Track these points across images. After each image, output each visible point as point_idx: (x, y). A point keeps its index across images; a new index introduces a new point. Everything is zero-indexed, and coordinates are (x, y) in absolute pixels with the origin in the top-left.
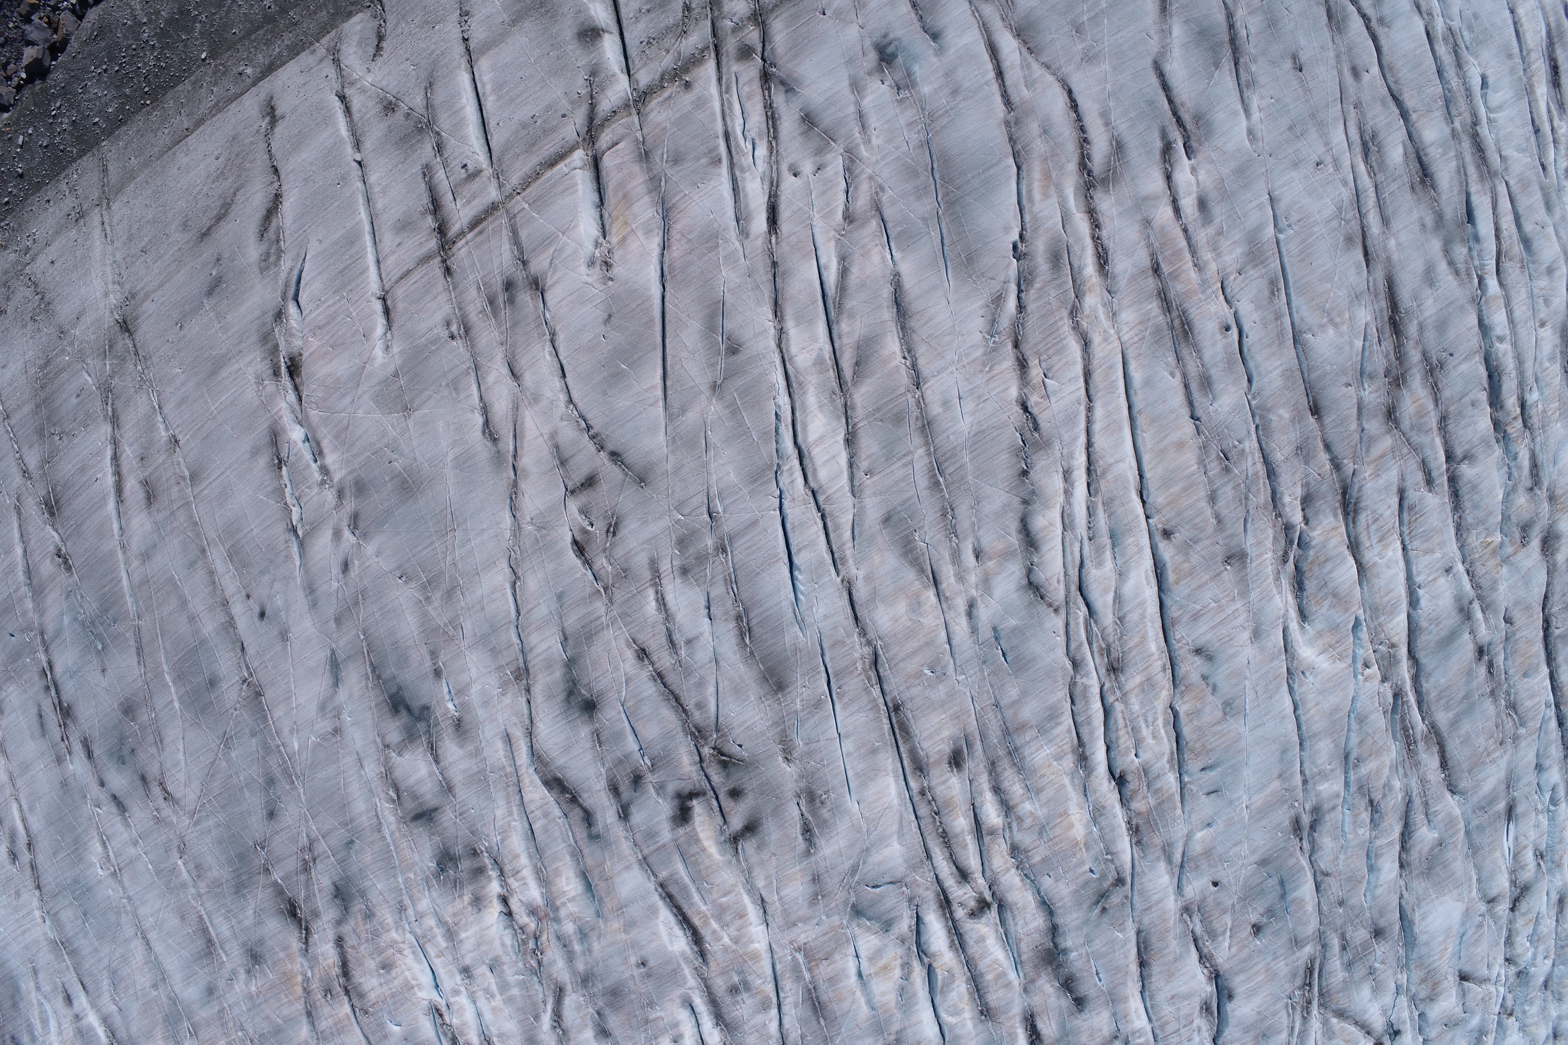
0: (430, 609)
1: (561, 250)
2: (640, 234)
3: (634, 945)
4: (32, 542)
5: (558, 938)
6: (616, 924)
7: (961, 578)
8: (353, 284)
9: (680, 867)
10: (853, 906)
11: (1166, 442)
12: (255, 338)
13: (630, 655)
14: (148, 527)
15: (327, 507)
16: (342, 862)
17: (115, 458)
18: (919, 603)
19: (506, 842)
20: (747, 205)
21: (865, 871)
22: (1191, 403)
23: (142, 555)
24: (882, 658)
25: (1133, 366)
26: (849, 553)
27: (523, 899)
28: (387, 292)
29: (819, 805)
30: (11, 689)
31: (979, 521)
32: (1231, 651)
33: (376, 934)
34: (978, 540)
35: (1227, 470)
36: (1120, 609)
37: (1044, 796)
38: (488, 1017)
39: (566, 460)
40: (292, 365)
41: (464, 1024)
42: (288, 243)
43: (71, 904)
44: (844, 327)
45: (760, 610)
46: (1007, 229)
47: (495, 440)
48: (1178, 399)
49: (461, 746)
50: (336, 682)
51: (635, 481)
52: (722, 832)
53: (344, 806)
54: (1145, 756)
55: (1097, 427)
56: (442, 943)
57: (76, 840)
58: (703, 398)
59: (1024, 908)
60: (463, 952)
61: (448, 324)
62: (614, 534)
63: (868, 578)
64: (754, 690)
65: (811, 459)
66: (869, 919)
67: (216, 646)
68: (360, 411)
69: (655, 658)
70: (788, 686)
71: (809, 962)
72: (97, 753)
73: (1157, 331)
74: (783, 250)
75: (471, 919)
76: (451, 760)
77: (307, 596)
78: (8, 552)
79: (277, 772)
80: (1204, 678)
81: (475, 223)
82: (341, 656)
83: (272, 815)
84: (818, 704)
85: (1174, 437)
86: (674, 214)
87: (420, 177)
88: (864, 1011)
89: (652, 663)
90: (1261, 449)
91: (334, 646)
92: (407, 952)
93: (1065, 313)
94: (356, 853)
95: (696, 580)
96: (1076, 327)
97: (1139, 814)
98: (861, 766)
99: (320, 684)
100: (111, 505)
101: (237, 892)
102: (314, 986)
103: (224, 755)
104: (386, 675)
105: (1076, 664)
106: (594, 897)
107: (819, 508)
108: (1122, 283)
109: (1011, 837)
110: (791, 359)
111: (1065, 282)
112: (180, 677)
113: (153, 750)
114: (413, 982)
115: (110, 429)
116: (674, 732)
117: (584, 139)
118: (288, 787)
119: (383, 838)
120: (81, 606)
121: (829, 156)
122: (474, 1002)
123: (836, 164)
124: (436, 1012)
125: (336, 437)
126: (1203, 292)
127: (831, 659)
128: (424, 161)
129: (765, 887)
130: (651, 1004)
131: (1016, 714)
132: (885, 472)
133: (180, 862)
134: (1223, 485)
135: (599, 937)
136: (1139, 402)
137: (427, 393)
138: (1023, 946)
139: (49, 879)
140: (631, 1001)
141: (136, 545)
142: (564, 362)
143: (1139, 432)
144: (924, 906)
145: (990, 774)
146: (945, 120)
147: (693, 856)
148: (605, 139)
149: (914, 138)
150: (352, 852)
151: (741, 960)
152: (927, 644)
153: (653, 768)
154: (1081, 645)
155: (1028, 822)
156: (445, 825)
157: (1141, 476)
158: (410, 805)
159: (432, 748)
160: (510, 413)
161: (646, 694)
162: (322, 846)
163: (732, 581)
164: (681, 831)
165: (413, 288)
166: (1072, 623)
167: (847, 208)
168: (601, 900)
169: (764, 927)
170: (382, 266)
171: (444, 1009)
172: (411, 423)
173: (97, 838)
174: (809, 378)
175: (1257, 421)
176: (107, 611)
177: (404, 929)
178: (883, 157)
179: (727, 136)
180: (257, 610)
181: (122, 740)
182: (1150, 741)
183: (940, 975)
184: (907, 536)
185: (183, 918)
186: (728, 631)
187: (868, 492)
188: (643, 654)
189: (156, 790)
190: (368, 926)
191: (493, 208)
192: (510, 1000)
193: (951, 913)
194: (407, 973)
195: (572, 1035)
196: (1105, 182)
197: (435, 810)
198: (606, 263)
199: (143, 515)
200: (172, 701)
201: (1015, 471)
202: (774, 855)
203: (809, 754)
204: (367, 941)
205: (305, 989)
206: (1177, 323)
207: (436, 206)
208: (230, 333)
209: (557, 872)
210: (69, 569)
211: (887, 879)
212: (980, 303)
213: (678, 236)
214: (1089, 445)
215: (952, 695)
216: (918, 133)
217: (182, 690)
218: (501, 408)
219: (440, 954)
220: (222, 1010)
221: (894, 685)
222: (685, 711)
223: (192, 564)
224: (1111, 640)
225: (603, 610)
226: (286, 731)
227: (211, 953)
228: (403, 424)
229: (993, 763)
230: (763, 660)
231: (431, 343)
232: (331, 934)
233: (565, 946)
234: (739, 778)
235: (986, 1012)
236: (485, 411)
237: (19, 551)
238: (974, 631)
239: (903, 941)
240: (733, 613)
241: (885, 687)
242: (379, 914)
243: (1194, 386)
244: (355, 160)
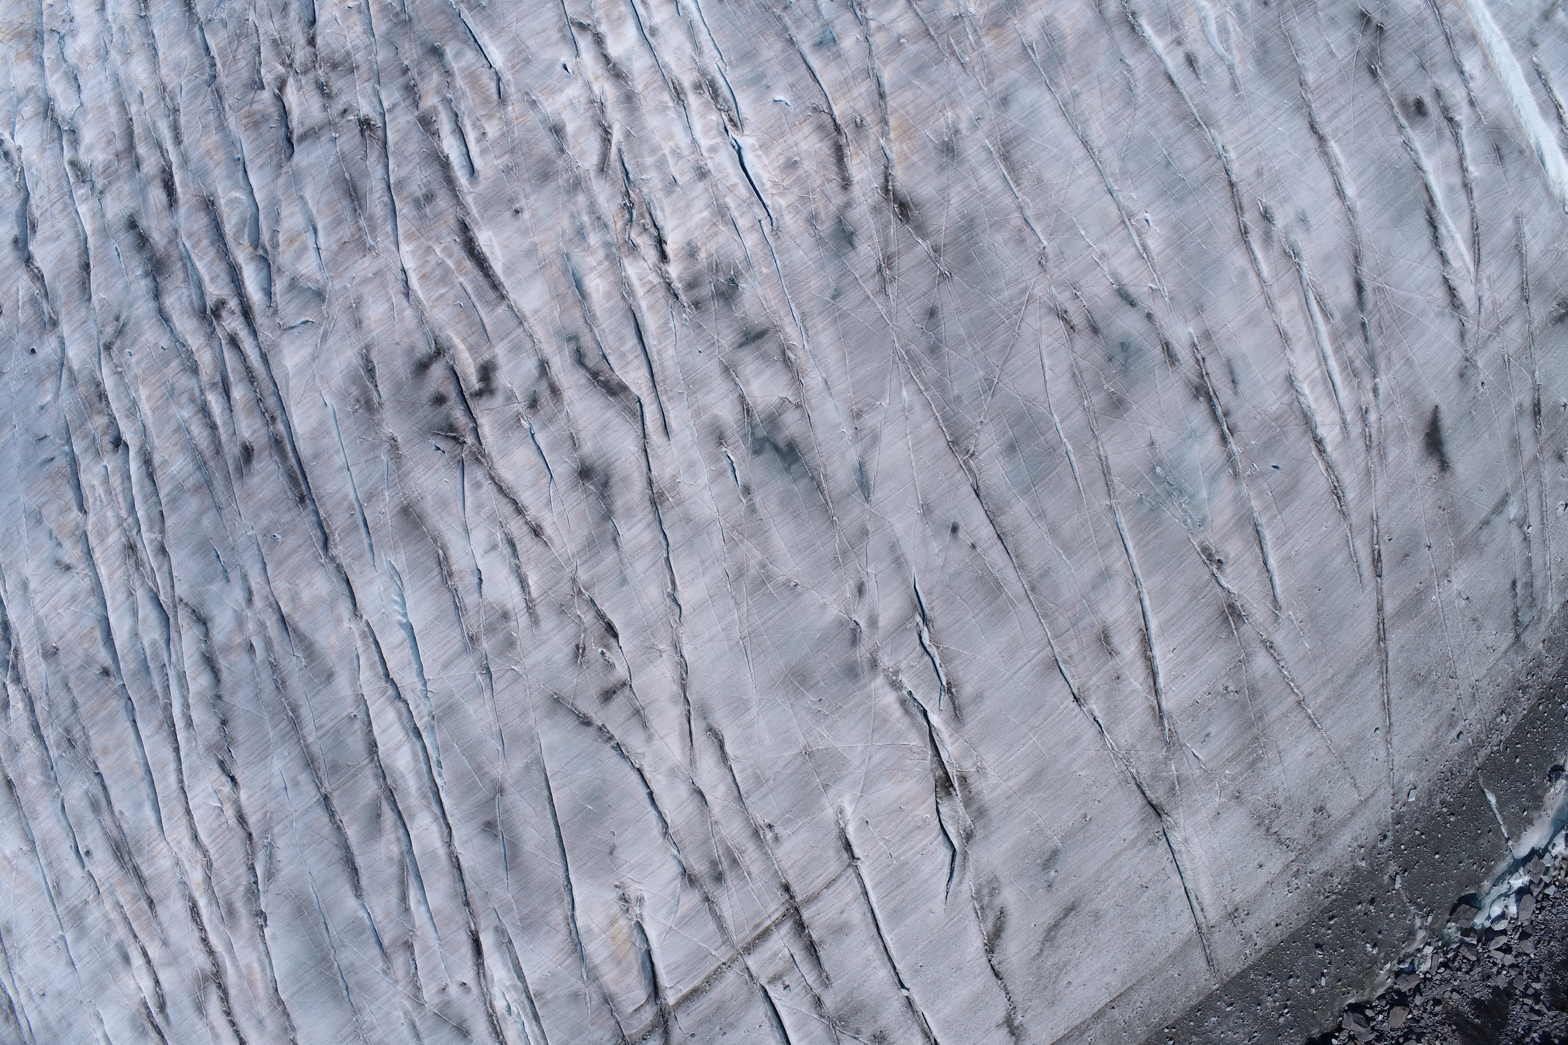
0: (760, 556)
1: (671, 912)
2: (596, 930)
3: (525, 232)
4: (1255, 573)
5: (606, 226)
6: (546, 250)
7: (262, 625)
8: (887, 872)
9: (485, 320)
10: (323, 301)
11: (117, 755)
12: (993, 813)
13: (548, 530)
14: (1104, 608)
15: (888, 649)
16: (845, 273)
17: (1154, 674)
18: (293, 600)
19: (662, 321)
20: (502, 956)
21: (315, 337)
22: (104, 788)
23: (1110, 577)
24: (319, 546)
25: (153, 821)
26: (359, 644)
27: (642, 263)
28: (849, 865)
29: (361, 398)
30: (1274, 407)
31: (254, 678)
32: (42, 570)
33: (804, 199)
34: (253, 661)
35: (68, 731)
36: (133, 603)
37: (173, 425)
38: (678, 129)
39: (634, 715)
40: (947, 788)
41: (703, 116)
42: (970, 907)
43: (1187, 173)
44: (396, 848)
45: (430, 584)
46: (274, 937)
47: (710, 730)
48: (113, 792)
49: (715, 417)
50: (861, 469)
51: (563, 699)
52: (453, 358)
53: (844, 337)
54: (98, 469)
55: (172, 766)
56: (730, 201)
57: (1181, 248)
58: (510, 781)
59: (182, 314)
60: (706, 195)
61: (776, 838)
62: (577, 647)
63: (339, 621)
64: (428, 505)
65: (404, 728)
66: (310, 288)
67: (1009, 489)
68: (860, 749)
69: (525, 529)
70: (399, 512)
71: (360, 237)
72: (1157, 351)
73: (140, 851)
74: (461, 917)
75: (697, 233)
76: (727, 401)
77: (903, 554)
78: (1286, 560)
79: (927, 362)
80: (59, 545)
81: (765, 935)
82: (858, 496)
83: (932, 313)
84: (370, 496)
85: (112, 758)
86: (569, 947)
87: (831, 976)
88: (308, 194)
89: (527, 523)
90: (47, 749)
91: (867, 506)
92: (768, 185)
93: (215, 865)
94: (829, 286)
95: (493, 608)
96: (205, 853)
97: (99, 413)
98: (326, 441)
99: (878, 463)
100: (1153, 625)
101: (972, 220)
102: (874, 130)
103: (993, 371)
104: (804, 482)
105: (162, 551)
106: (573, 274)
107: (392, 681)
108: (175, 892)
109: (199, 381)
110: (436, 819)
111: (220, 891)
112: (1052, 450)
113: (1083, 364)
114: (760, 153)
115: (1164, 704)
116: (499, 457)
117: (669, 1014)
118: (913, 346)
119: (798, 306)
120: (1184, 510)
121: (436, 1000)
122: (694, 141)
123: (429, 995)
124: (737, 125)
125: (885, 721)
126: (111, 884)
127: (362, 542)
128: (831, 991)
129: (404, 310)
130: (508, 170)
131: (203, 502)
132: (338, 719)
133: (1045, 243)
134: (68, 717)
135: (564, 233)
136: (144, 789)
137: (789, 771)
138: (180, 275)
139: (1218, 195)
140: (528, 171)
141: (1119, 586)
142: (650, 808)
143: (141, 761)
144: (263, 307)
145: (220, 441)
146: (344, 1031)
147: (474, 333)
148: (648, 1015)
149: (367, 1017)
150: (833, 286)
151: (422, 231)
152: (281, 563)
153: (518, 418)
154: (159, 568)
155: (184, 399)
156: (729, 330)
157: (134, 721)
158: (770, 346)
159: (748, 410)
160: (697, 757)
161: (529, 493)
162: (870, 287)
163: (459, 609)
164: (487, 356)
165: (820, 871)
166: (169, 589)
167: (412, 954)
168: (565, 271)
169: (406, 267)
170: (859, 890)
171: (730, 127)
172: (802, 742)
173: (1154, 254)
174: (417, 802)
175: (52, 773)
176: (1152, 510)
177: (774, 209)
178: (389, 1000)
179: (536, 1017)
180: (961, 534)
181: (1125, 369)
182: (96, 483)
183: (245, 240)
184: (312, 661)
185: (1040, 180)
186: (459, 562)
187: (350, 700)
188: (536, 531)
189: (1077, 319)
190: (813, 206)
191: (749, 949)
192: (653, 151)
193: (242, 303)
194: (767, 162)
195: (589, 123)
196: (206, 979)
197: (741, 345)
198: (626, 901)
199: (1110, 619)
200: (1062, 422)
201: (232, 724)
202: (398, 344)
203: (374, 447)
204: (813, 190)
205: (886, 123)
206: (127, 858)
207: (811, 950)
208: (1024, 815)
209: (608, 296)
210: (1205, 550)
211: (295, 331)
212: (283, 873)
213: (559, 928)
214: (177, 750)
215: (256, 516)
216: (365, 1021)
217: (1050, 435)
218: (708, 762)
219: (731, 189)
220: (990, 82)
221: (306, 522)
222: (492, 478)
223: (1046, 573)
224: (136, 575)
225: (579, 572)
226: (917, 408)
227: (1004, 145)
228: (810, 739)
229: (218, 452)
230: (423, 536)
231: (791, 820)
232: (856, 191)
233: (599, 218)
234: (436, 416)
235: (209, 205)
236: (724, 756)
237: (1272, 562)
238: (245, 577)
239: (279, 270)
240: (456, 579)
241: (314, 518)
242: (801, 223)
243: (104, 803)
244: (908, 990)
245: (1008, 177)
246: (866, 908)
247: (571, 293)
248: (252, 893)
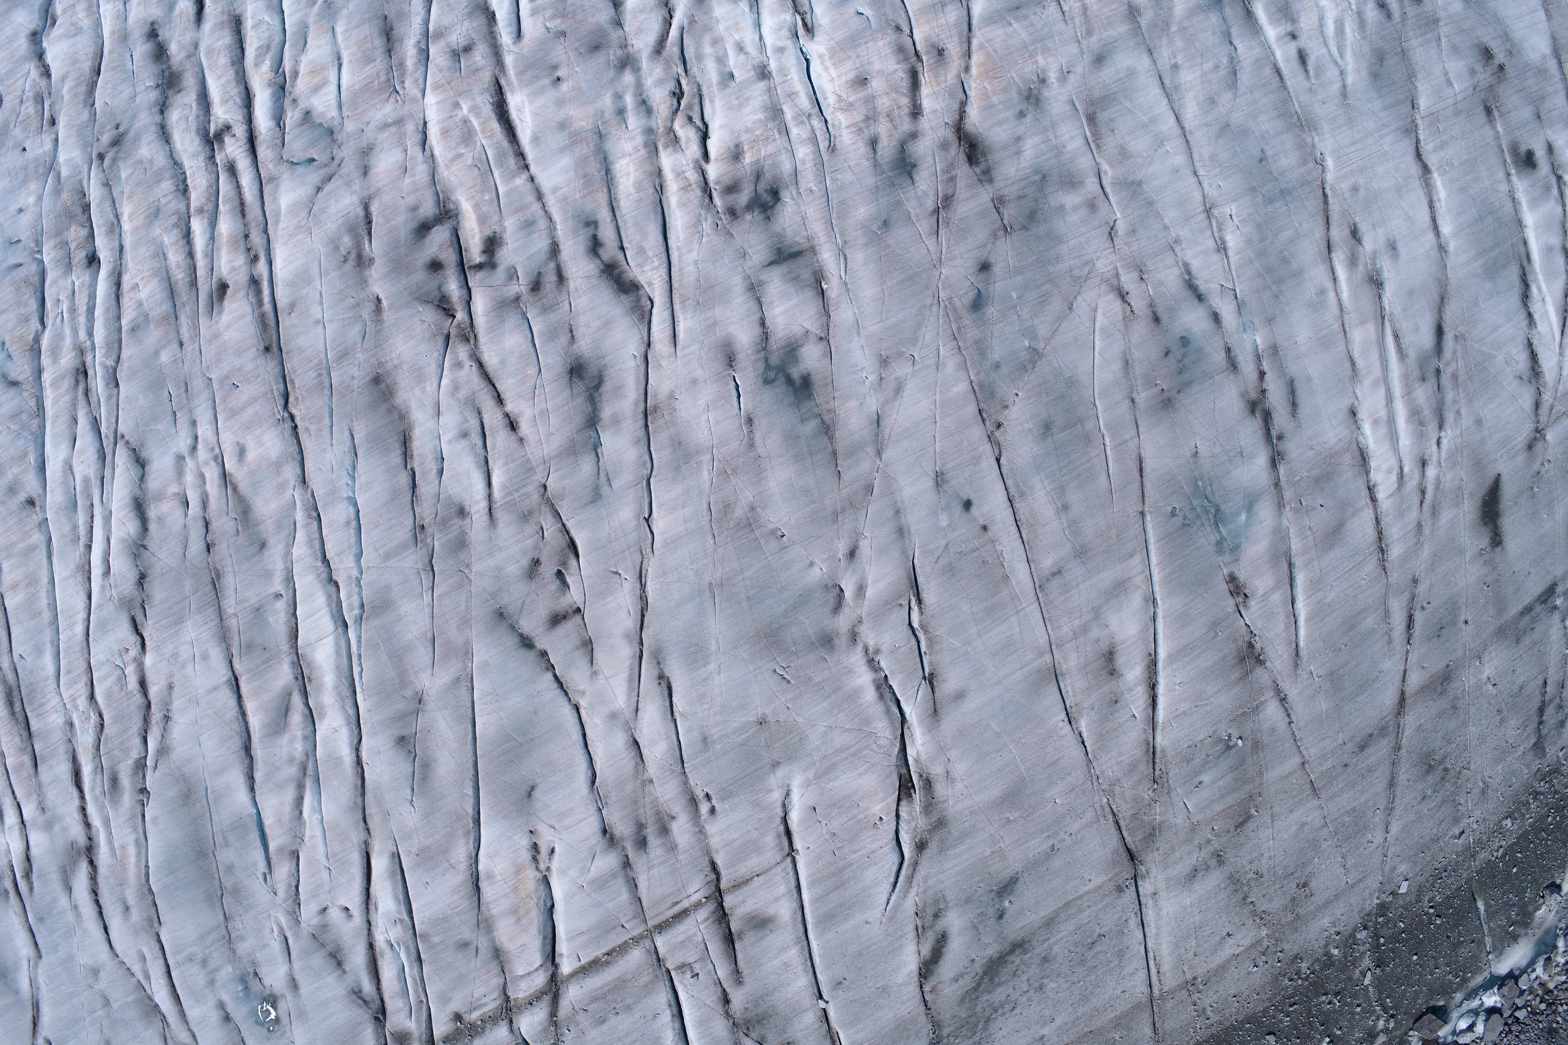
0: (751, 497)
1: (583, 870)
2: (499, 876)
3: (562, 103)
4: (1280, 615)
5: (650, 111)
6: (581, 125)
7: (201, 479)
9: (500, 187)
10: (334, 140)
11: (27, 593)
12: (954, 827)
14: (1114, 624)
15: (872, 624)
16: (897, 205)
17: (1154, 703)
18: (239, 458)
19: (691, 222)
21: (317, 177)
23: (1126, 590)
24: (278, 400)
25: (50, 669)
26: (299, 514)
27: (682, 156)
28: (787, 855)
29: (353, 251)
31: (184, 532)
33: (867, 121)
34: (185, 517)
36: (73, 430)
37: (151, 248)
38: (746, 22)
39: (581, 646)
41: (776, 14)
42: (911, 923)
43: (1281, 174)
44: (299, 747)
45: (389, 465)
46: (155, 820)
47: (661, 677)
48: (17, 634)
49: (729, 336)
50: (878, 421)
51: (508, 614)
52: (459, 224)
53: (886, 274)
54: (66, 282)
55: (82, 615)
56: (787, 108)
57: (1262, 252)
58: (432, 694)
59: (185, 132)
60: (763, 97)
61: (713, 811)
62: (534, 559)
63: (284, 486)
64: (402, 377)
66: (322, 125)
68: (823, 729)
69: (502, 420)
70: (370, 380)
71: (387, 80)
72: (1221, 355)
73: (32, 701)
74: (356, 833)
75: (746, 136)
76: (746, 322)
77: (907, 524)
78: (1315, 609)
79: (969, 318)
80: (10, 358)
81: (684, 914)
82: (869, 450)
83: (985, 267)
84: (341, 357)
85: (21, 596)
86: (466, 890)
87: (745, 972)
88: (340, 27)
89: (505, 414)
91: (877, 462)
92: (832, 99)
93: (107, 729)
94: (878, 215)
95: (450, 501)
96: (100, 715)
97: (79, 224)
98: (305, 290)
99: (898, 419)
100: (1163, 652)
101: (1045, 178)
102: (956, 61)
104: (812, 424)
105: (113, 379)
106: (604, 156)
107: (328, 563)
108: (61, 752)
109: (187, 206)
110: (349, 721)
111: (108, 761)
112: (1088, 438)
113: (1137, 354)
114: (829, 64)
115: (1159, 740)
116: (487, 338)
117: (562, 982)
119: (842, 233)
120: (1219, 532)
121: (315, 921)
122: (761, 38)
123: (308, 912)
124: (809, 30)
125: (856, 702)
127: (322, 406)
128: (742, 989)
129: (417, 163)
130: (556, 36)
131: (166, 334)
132: (263, 595)
133: (1118, 215)
135: (604, 110)
136: (48, 634)
137: (739, 740)
138: (192, 94)
139: (1311, 204)
140: (578, 39)
141: (1134, 601)
142: (581, 751)
143: (50, 605)
144: (270, 136)
145: (195, 274)
146: (212, 936)
147: (486, 201)
148: (540, 980)
149: (238, 926)
150: (883, 217)
151: (453, 84)
152: (234, 414)
153: (516, 300)
154: (106, 397)
155: (169, 221)
156: (763, 245)
158: (803, 269)
159: (767, 334)
160: (642, 704)
161: (512, 380)
162: (923, 227)
163: (414, 496)
164: (495, 229)
165: (754, 857)
166: (112, 420)
167: (297, 865)
168: (596, 153)
169: (427, 118)
170: (792, 884)
171: (801, 31)
172: (760, 709)
173: (1233, 250)
176: (1185, 526)
177: (834, 126)
178: (265, 911)
179: (418, 960)
180: (974, 510)
181: (1181, 368)
182: (61, 297)
183: (266, 65)
184: (247, 526)
186: (424, 444)
187: (278, 577)
189: (1138, 303)
190: (877, 130)
191: (662, 927)
192: (715, 42)
193: (248, 130)
194: (835, 76)
196: (77, 851)
197: (771, 263)
198: (537, 849)
199: (1119, 637)
200: (1104, 413)
201: (151, 580)
202: (402, 199)
203: (357, 305)
204: (880, 113)
205: (970, 58)
206: (18, 706)
207: (729, 939)
208: (987, 835)
209: (638, 187)
210: (1234, 580)
211: (299, 168)
212: (175, 753)
213: (459, 867)
214: (90, 597)
215: (218, 359)
216: (235, 928)
217: (1090, 424)
218: (652, 712)
219: (792, 96)
220: (1088, 35)
222: (476, 359)
223: (1057, 571)
224: (82, 402)
225: (551, 479)
226: (952, 363)
227: (1092, 104)
228: (769, 707)
229: (192, 285)
230: (391, 409)
231: (732, 794)
232: (926, 123)
233: (643, 102)
234: (429, 283)
235: (235, 23)
236: (671, 709)
237: (1300, 607)
238: (193, 424)
239: (294, 100)
240: (416, 464)
241: (278, 371)
242: (860, 144)
244: (827, 1002)
245: (1090, 140)
246: (795, 905)
247: (598, 177)
248: (141, 766)
